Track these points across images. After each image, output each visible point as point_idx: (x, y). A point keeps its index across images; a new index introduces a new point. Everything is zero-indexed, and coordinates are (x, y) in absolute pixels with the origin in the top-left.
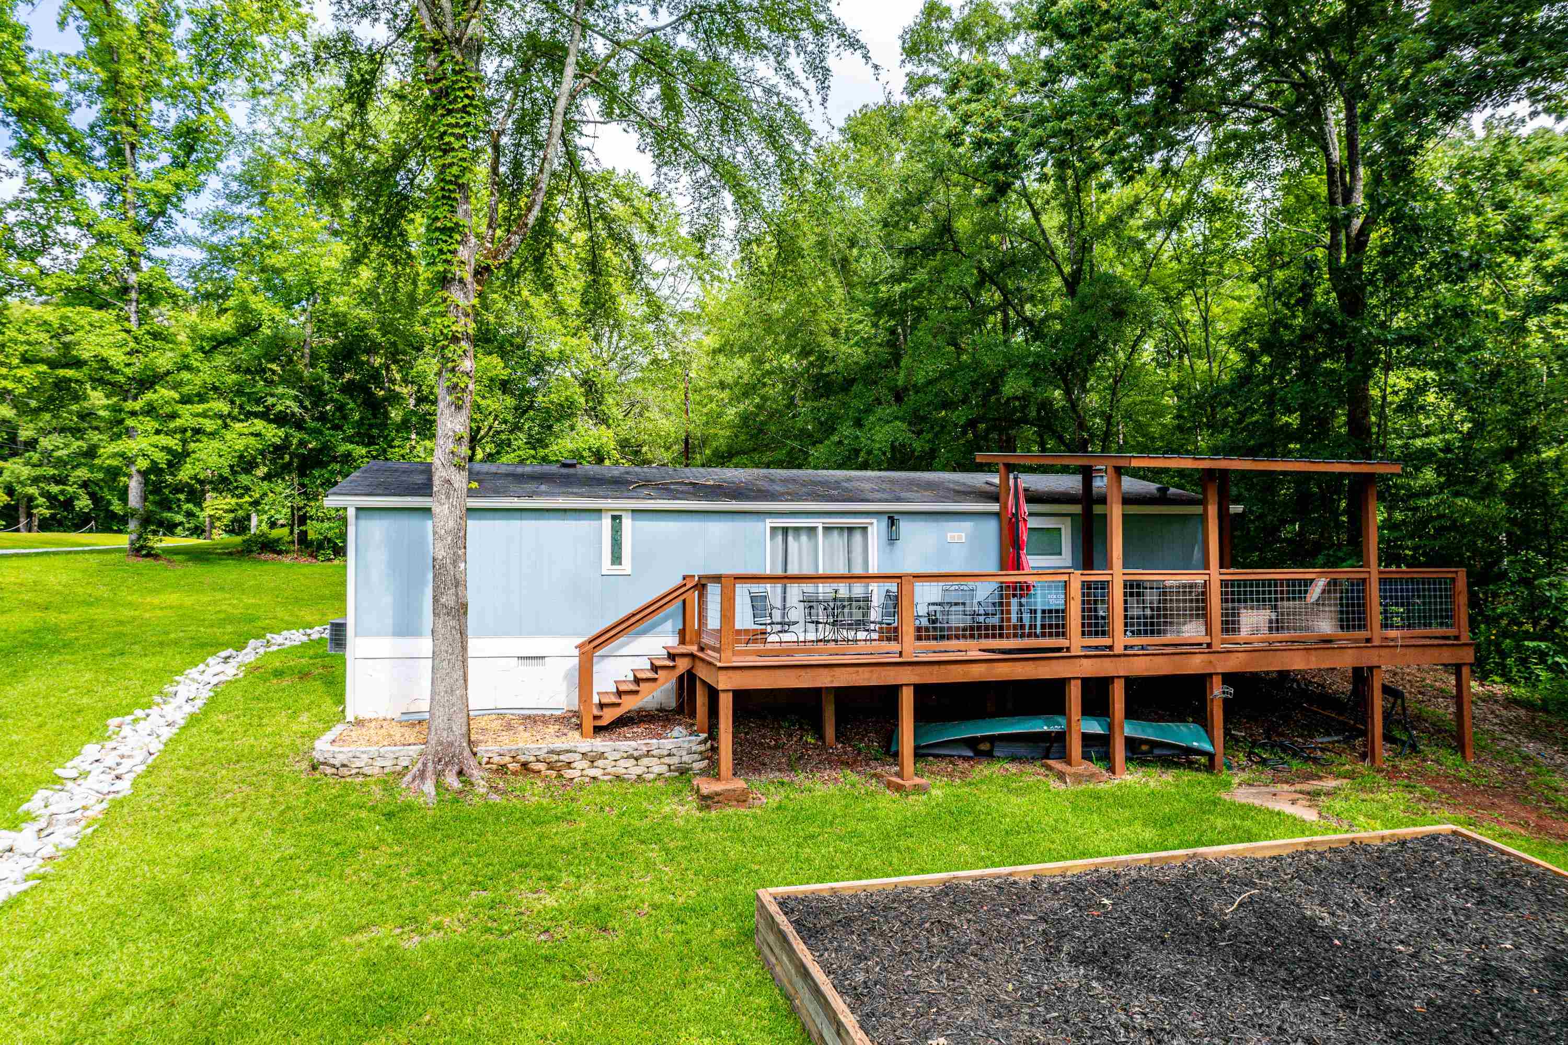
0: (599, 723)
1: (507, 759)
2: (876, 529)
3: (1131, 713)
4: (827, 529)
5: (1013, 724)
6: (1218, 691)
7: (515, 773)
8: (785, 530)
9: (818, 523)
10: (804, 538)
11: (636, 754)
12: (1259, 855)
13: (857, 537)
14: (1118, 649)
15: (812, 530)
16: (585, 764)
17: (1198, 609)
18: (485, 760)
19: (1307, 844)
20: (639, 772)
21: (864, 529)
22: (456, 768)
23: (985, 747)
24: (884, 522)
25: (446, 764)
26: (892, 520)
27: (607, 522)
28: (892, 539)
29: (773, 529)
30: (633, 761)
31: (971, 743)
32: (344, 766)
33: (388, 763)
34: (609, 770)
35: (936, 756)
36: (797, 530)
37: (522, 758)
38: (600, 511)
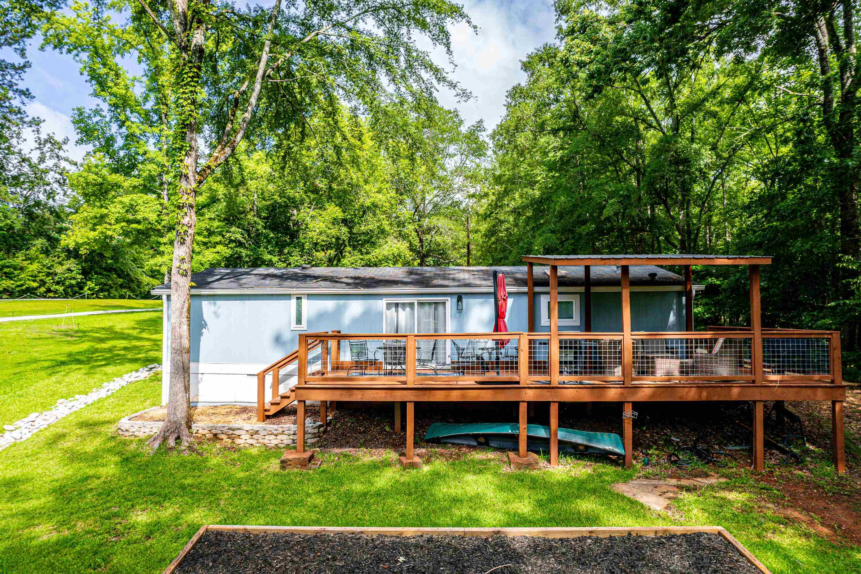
0: (267, 413)
1: (206, 432)
2: (450, 303)
3: (562, 424)
4: (421, 304)
5: (490, 428)
6: (628, 413)
7: (209, 440)
8: (397, 305)
9: (414, 300)
10: (408, 309)
11: (275, 432)
12: (551, 537)
13: (440, 308)
14: (555, 384)
15: (411, 305)
16: (248, 436)
17: (615, 358)
18: (195, 431)
19: (591, 532)
20: (276, 443)
21: (444, 303)
22: (176, 435)
23: (482, 440)
24: (455, 300)
25: (171, 433)
26: (460, 297)
27: (294, 301)
28: (460, 310)
29: (388, 304)
30: (273, 437)
31: (476, 437)
32: (127, 431)
33: (147, 430)
34: (261, 441)
35: (453, 444)
36: (404, 304)
37: (214, 431)
38: (290, 295)
